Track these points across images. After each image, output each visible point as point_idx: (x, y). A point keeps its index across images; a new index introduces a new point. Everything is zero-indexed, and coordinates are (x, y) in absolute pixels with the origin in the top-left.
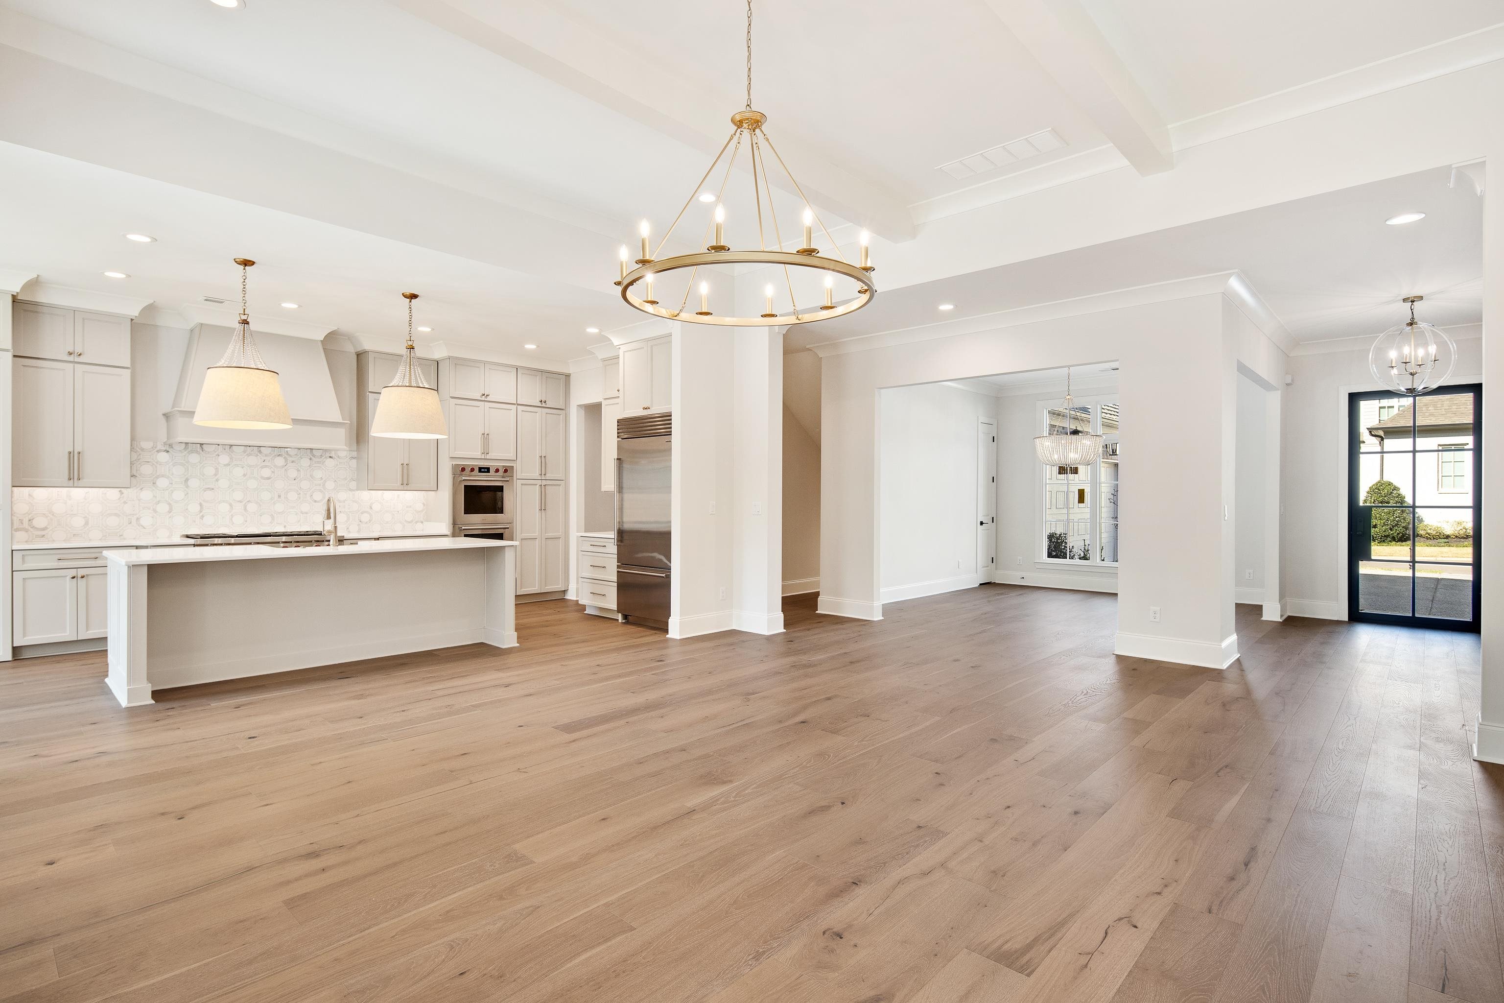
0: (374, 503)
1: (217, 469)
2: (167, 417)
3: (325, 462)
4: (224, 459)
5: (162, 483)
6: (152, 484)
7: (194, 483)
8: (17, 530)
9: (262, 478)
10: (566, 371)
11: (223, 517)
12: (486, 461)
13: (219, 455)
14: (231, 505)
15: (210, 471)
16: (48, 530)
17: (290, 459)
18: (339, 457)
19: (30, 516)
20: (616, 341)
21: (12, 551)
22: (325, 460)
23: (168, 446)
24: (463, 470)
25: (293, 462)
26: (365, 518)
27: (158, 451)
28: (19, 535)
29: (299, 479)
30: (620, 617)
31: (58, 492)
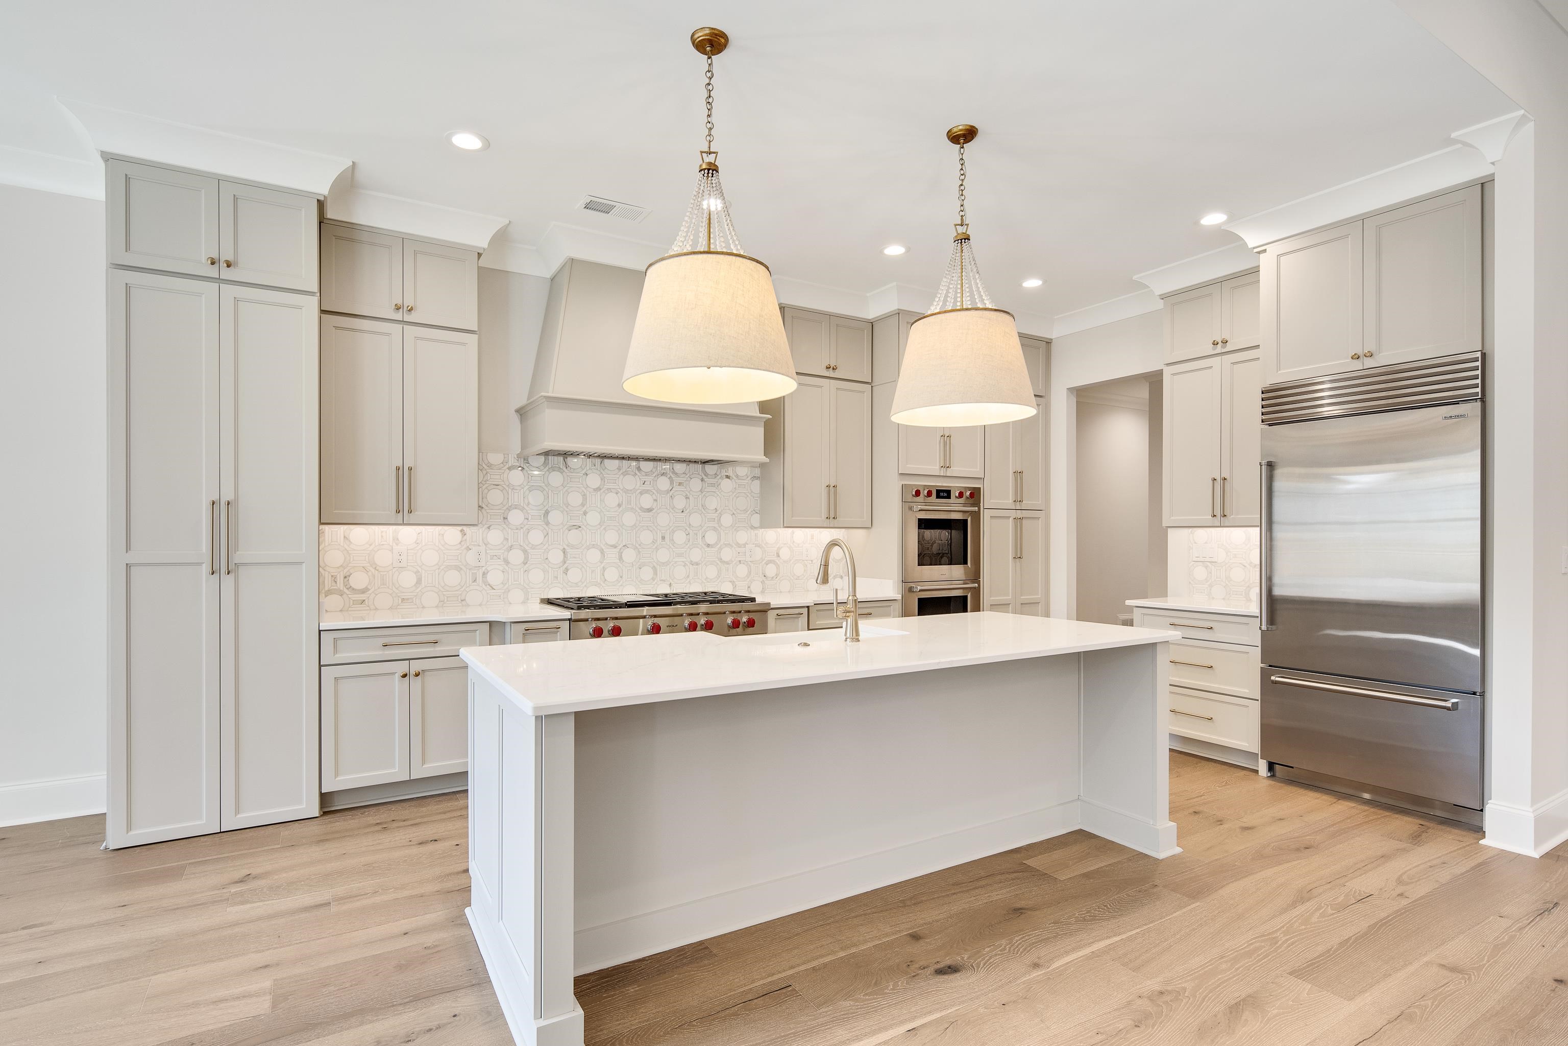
0: (782, 547)
1: (584, 496)
2: (521, 415)
3: (720, 484)
4: (594, 480)
5: (516, 517)
6: (502, 518)
7: (555, 517)
8: (329, 593)
9: (641, 508)
10: (1047, 336)
11: (593, 571)
12: (945, 479)
13: (587, 474)
14: (602, 552)
15: (575, 499)
16: (370, 592)
17: (677, 480)
18: (737, 476)
19: (346, 571)
20: (1252, 239)
21: (320, 631)
22: (720, 480)
23: (522, 460)
24: (918, 493)
25: (680, 484)
26: (771, 570)
27: (509, 469)
28: (332, 602)
29: (688, 511)
30: (1262, 767)
31: (382, 532)
